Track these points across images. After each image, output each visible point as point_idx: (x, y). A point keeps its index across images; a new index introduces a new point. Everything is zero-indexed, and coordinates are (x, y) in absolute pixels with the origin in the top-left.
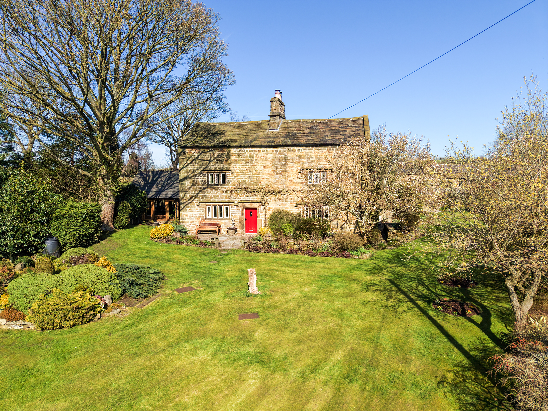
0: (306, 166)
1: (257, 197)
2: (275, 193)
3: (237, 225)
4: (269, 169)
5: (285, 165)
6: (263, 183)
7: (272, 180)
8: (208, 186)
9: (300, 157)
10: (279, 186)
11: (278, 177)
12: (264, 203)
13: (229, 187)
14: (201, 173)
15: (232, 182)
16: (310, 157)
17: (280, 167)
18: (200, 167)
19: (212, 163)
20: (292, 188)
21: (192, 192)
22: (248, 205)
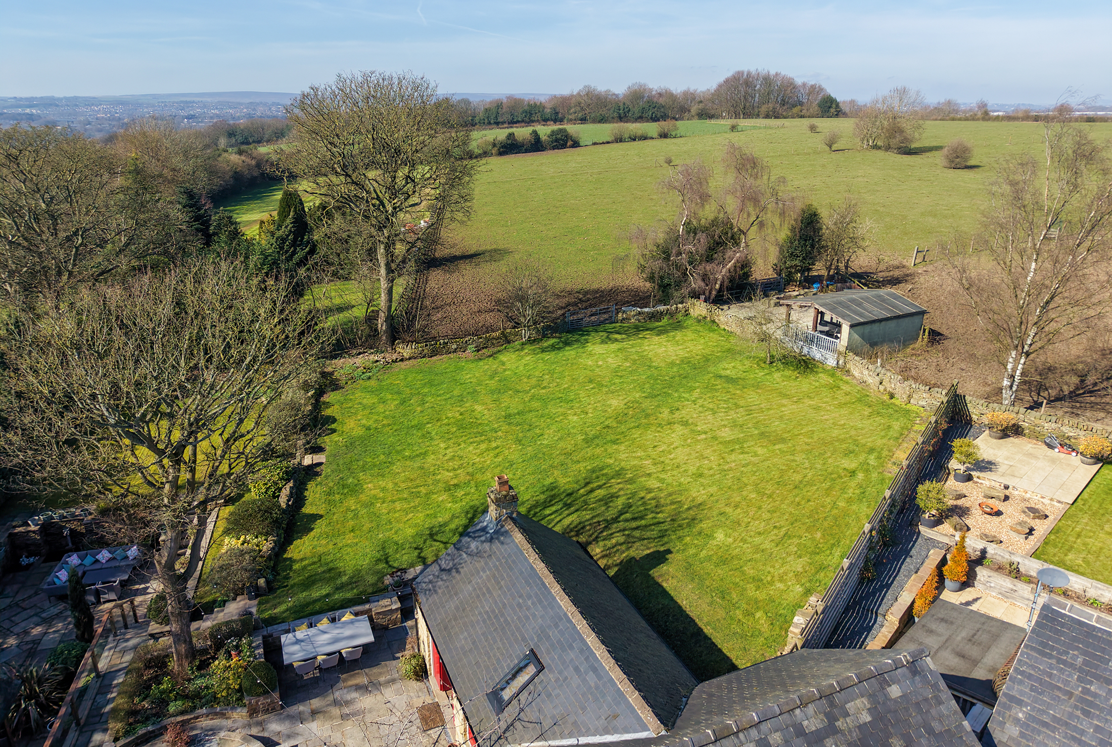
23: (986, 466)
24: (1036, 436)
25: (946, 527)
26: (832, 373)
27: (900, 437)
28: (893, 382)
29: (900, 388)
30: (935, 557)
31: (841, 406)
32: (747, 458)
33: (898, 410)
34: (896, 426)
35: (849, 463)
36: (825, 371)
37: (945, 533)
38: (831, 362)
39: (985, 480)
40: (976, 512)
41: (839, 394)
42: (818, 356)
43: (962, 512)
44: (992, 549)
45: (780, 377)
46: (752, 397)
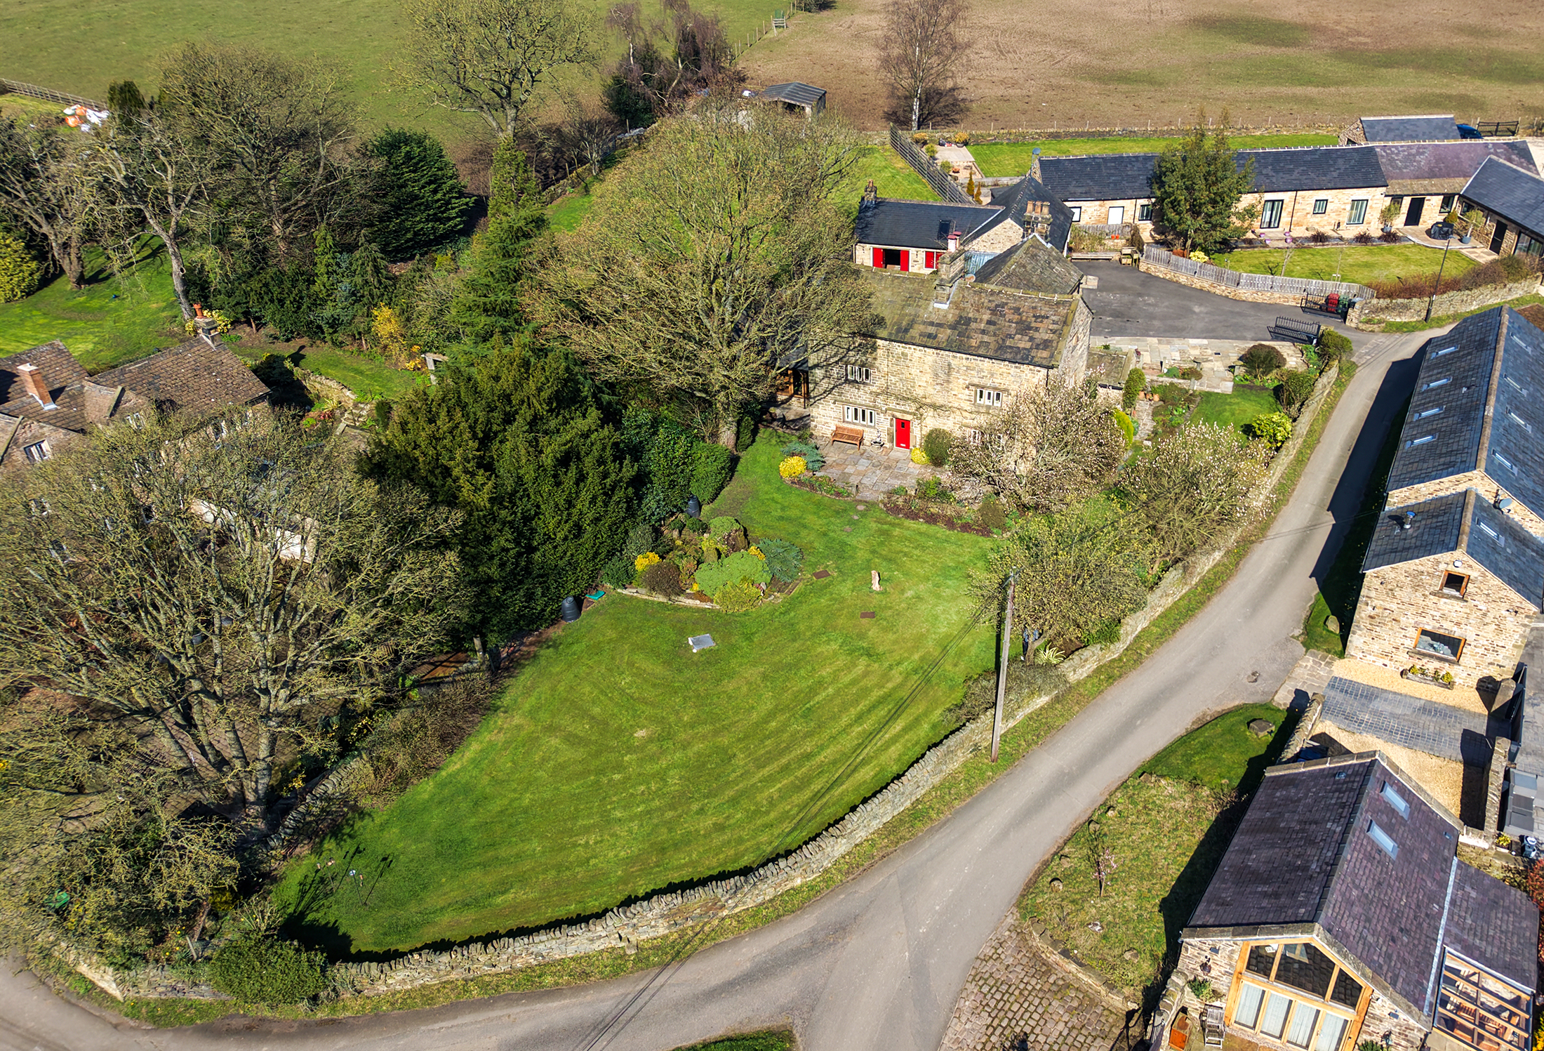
0: (976, 381)
1: (911, 407)
2: (934, 407)
3: (885, 438)
4: (928, 376)
5: (949, 374)
6: (919, 392)
7: (930, 390)
8: (847, 381)
9: (968, 368)
10: (940, 401)
11: (938, 387)
12: (920, 417)
13: (874, 389)
14: (837, 362)
15: (877, 383)
16: (982, 370)
17: (943, 376)
18: (835, 355)
19: (851, 353)
20: (956, 405)
21: (824, 385)
22: (899, 415)
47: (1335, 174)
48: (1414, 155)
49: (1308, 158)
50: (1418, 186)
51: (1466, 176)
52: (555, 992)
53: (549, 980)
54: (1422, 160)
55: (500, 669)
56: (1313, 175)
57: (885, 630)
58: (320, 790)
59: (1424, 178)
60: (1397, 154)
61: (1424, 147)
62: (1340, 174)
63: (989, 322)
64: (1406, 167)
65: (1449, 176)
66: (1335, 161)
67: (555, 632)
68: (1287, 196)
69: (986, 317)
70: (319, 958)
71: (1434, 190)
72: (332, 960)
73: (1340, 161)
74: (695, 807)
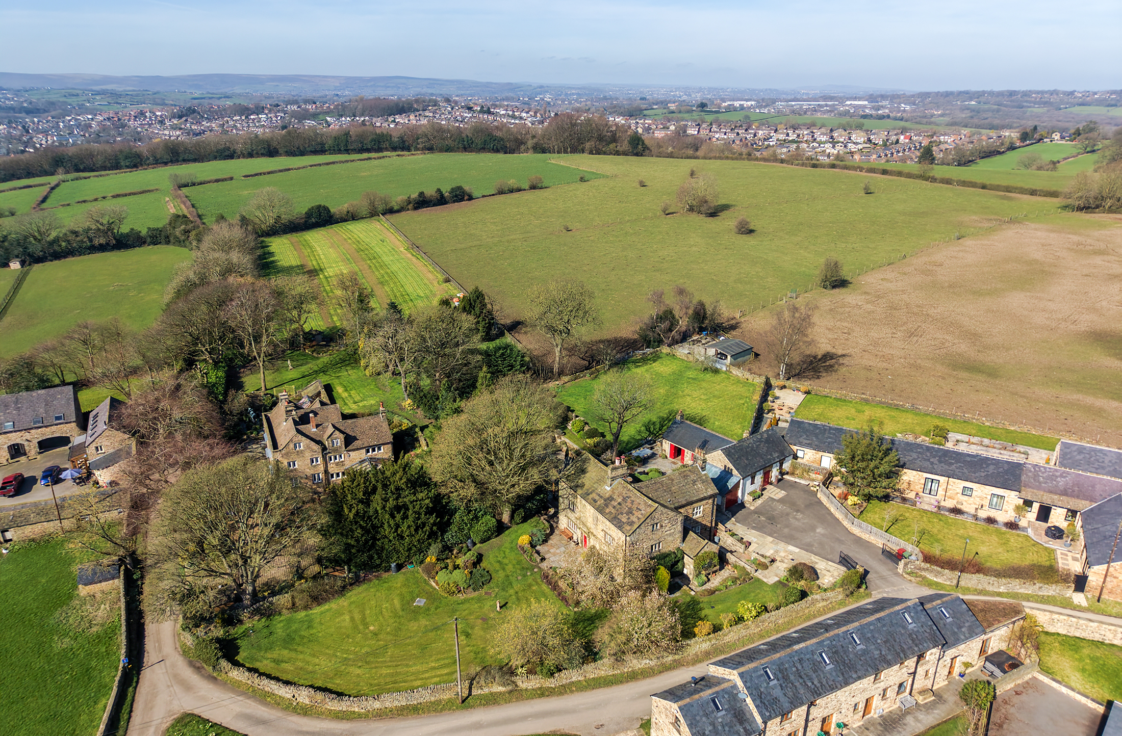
0: (605, 529)
1: (587, 531)
3: (579, 541)
4: (591, 519)
5: (597, 521)
6: (589, 525)
9: (603, 522)
10: (595, 533)
11: (594, 526)
12: (589, 537)
13: (576, 516)
14: (566, 498)
16: (607, 525)
18: (566, 494)
19: (570, 496)
21: (563, 506)
22: (583, 533)
23: (777, 398)
24: (790, 388)
25: (770, 414)
26: (725, 373)
27: (753, 393)
28: (747, 375)
29: (750, 377)
30: (769, 421)
31: (733, 384)
32: (713, 403)
33: (750, 384)
34: (751, 389)
35: (742, 402)
36: (723, 372)
37: (770, 415)
38: (724, 369)
39: (778, 402)
40: (777, 410)
41: (731, 380)
42: (719, 367)
43: (774, 410)
44: (781, 417)
45: (709, 376)
46: (704, 384)
47: (983, 474)
48: (1057, 477)
49: (968, 459)
50: (1047, 499)
51: (1092, 500)
52: (267, 704)
53: (269, 699)
54: (1061, 482)
55: (357, 581)
56: (965, 471)
57: (483, 629)
58: (270, 599)
59: (1056, 494)
60: (1043, 473)
61: (1068, 473)
62: (987, 475)
63: (619, 504)
64: (1045, 483)
65: (1078, 497)
66: (988, 465)
67: (385, 575)
68: (943, 479)
69: (620, 500)
70: (220, 654)
71: (1060, 504)
72: (223, 657)
73: (992, 467)
74: (360, 664)
